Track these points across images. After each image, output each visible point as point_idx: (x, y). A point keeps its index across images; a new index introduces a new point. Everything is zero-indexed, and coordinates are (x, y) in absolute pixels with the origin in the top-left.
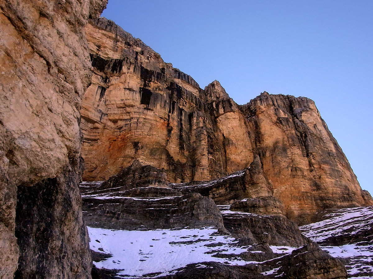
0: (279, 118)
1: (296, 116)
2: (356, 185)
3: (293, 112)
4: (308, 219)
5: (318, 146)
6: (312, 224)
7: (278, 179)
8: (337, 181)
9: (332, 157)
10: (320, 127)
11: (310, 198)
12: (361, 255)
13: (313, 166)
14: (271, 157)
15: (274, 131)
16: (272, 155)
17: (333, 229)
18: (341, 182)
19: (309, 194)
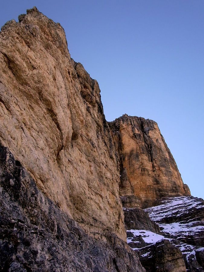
0: (135, 134)
1: (145, 132)
2: (181, 181)
3: (143, 129)
4: (150, 204)
5: (158, 154)
6: (153, 207)
7: (133, 176)
8: (169, 178)
9: (167, 162)
10: (160, 141)
11: (152, 190)
12: (182, 231)
13: (155, 168)
14: (128, 161)
15: (131, 142)
16: (129, 159)
17: (166, 212)
18: (172, 179)
19: (152, 187)
